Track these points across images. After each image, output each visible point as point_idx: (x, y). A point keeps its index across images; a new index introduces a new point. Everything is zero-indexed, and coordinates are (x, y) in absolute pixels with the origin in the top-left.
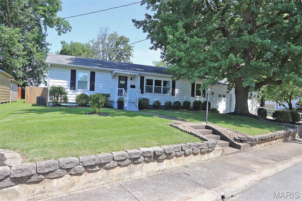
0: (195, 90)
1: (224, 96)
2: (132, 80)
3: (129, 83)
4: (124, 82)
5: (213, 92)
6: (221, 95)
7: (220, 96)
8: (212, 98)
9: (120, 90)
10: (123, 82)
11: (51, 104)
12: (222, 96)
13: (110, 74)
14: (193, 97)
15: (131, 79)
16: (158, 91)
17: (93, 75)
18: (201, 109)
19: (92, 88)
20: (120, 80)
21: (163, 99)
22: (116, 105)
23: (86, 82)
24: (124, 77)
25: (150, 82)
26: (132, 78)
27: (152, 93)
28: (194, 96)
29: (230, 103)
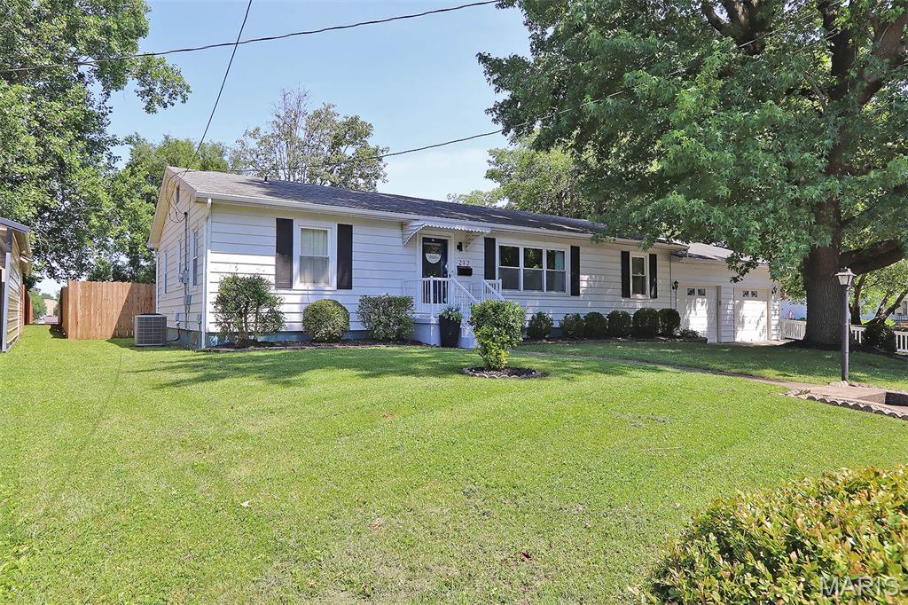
0: (633, 278)
1: (702, 293)
2: (461, 250)
3: (454, 260)
4: (438, 257)
5: (676, 282)
6: (694, 290)
7: (691, 292)
8: (673, 299)
9: (440, 282)
10: (434, 258)
11: (216, 338)
12: (696, 292)
13: (397, 232)
14: (627, 299)
15: (460, 247)
16: (532, 283)
17: (345, 233)
18: (660, 335)
19: (345, 282)
20: (425, 250)
21: (557, 307)
22: (433, 335)
23: (325, 261)
24: (437, 241)
25: (510, 255)
26: (461, 243)
27: (516, 292)
28: (629, 297)
29: (715, 312)
